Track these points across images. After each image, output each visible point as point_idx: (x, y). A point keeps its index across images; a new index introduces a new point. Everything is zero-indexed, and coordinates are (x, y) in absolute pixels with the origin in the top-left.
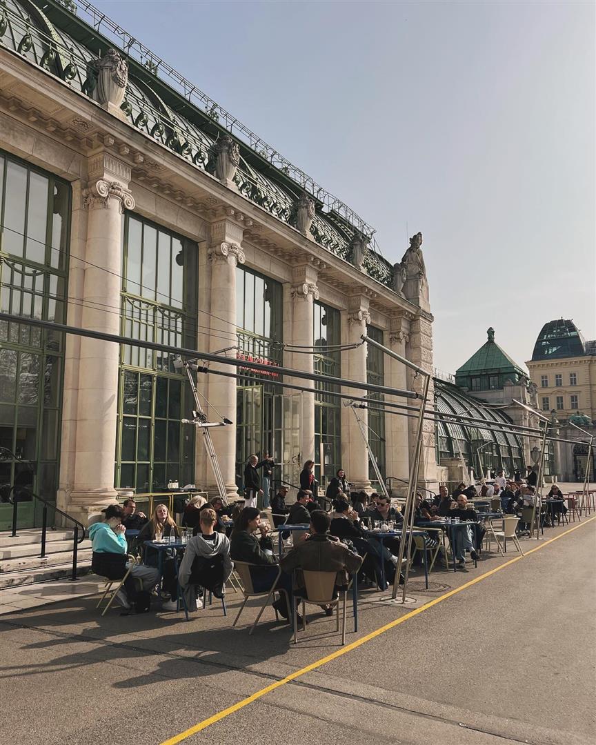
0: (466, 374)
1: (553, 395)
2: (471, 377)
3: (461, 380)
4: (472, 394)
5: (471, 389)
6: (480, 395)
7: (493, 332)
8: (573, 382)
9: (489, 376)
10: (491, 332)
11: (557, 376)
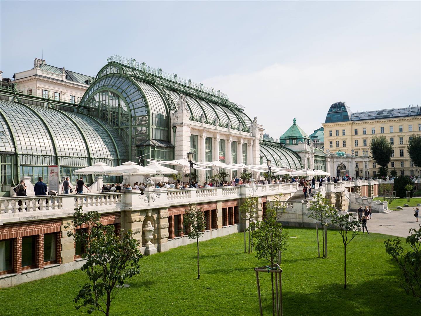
0: (284, 138)
1: (334, 140)
2: (286, 140)
3: (282, 140)
4: (286, 147)
5: (286, 144)
6: (289, 147)
7: (296, 120)
8: (344, 134)
9: (293, 139)
10: (295, 121)
11: (336, 131)
